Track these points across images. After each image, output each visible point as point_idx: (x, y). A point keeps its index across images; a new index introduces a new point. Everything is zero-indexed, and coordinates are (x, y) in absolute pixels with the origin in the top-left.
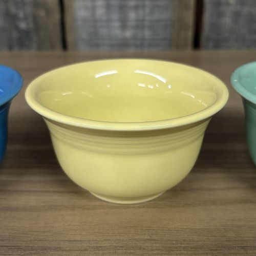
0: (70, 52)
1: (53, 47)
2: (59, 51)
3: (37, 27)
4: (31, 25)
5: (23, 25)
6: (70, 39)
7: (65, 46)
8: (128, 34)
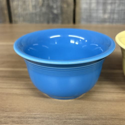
0: (77, 25)
1: (69, 22)
2: (72, 24)
3: (62, 12)
4: (59, 11)
5: (55, 11)
6: (77, 18)
7: (74, 22)
8: (106, 16)
